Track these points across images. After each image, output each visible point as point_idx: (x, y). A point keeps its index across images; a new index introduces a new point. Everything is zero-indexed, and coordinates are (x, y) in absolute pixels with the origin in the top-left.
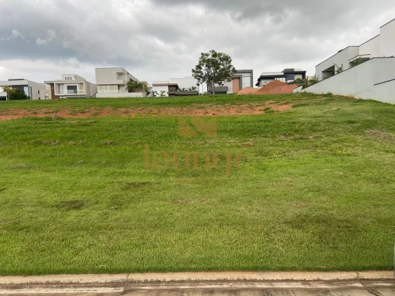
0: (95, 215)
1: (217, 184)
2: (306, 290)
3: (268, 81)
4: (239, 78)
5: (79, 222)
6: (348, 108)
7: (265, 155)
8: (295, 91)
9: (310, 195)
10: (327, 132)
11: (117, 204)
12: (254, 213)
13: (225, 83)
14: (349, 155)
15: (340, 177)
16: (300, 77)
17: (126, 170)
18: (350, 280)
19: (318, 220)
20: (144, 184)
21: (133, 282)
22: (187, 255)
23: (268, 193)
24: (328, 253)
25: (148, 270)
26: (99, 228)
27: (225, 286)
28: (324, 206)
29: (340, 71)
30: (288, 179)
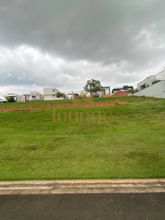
0: (41, 152)
1: (95, 137)
2: (135, 187)
3: (117, 91)
4: (104, 90)
5: (34, 156)
6: (152, 102)
7: (116, 124)
8: (129, 95)
9: (136, 142)
10: (143, 114)
11: (51, 148)
12: (111, 151)
13: (98, 93)
14: (153, 124)
15: (150, 134)
16: (131, 89)
17: (56, 132)
18: (155, 183)
19: (140, 154)
20: (62, 138)
21: (57, 184)
22: (81, 172)
23: (118, 142)
24: (145, 170)
25: (64, 179)
26: (43, 159)
27: (98, 186)
28: (143, 147)
29: (148, 86)
30: (126, 135)
